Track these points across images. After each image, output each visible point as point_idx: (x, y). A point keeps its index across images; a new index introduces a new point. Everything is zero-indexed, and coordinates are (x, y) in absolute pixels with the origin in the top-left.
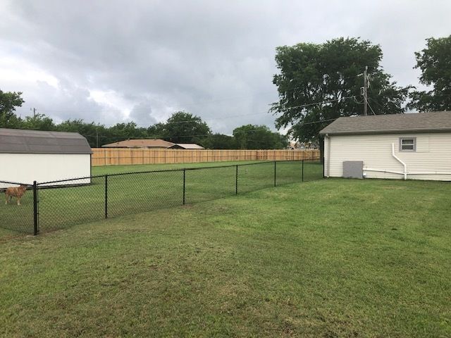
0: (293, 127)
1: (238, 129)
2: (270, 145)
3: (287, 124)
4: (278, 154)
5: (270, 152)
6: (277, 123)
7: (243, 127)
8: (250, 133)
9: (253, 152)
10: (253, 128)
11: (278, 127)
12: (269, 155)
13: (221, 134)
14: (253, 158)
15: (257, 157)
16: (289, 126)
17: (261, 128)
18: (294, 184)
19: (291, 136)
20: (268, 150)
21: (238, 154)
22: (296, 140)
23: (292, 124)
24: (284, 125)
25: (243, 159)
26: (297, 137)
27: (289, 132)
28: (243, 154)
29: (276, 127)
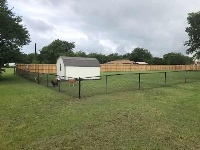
0: (197, 53)
1: (166, 55)
2: (183, 63)
3: (193, 52)
4: (187, 67)
6: (187, 51)
7: (169, 54)
8: (172, 57)
9: (174, 66)
10: (174, 54)
11: (188, 53)
12: (182, 67)
13: (157, 57)
14: (174, 69)
15: (176, 68)
16: (194, 53)
17: (179, 54)
18: (196, 82)
19: (195, 58)
20: (182, 65)
21: (166, 67)
22: (198, 60)
23: (196, 52)
24: (191, 52)
25: (168, 69)
26: (199, 58)
27: (194, 56)
28: (169, 67)
29: (187, 53)
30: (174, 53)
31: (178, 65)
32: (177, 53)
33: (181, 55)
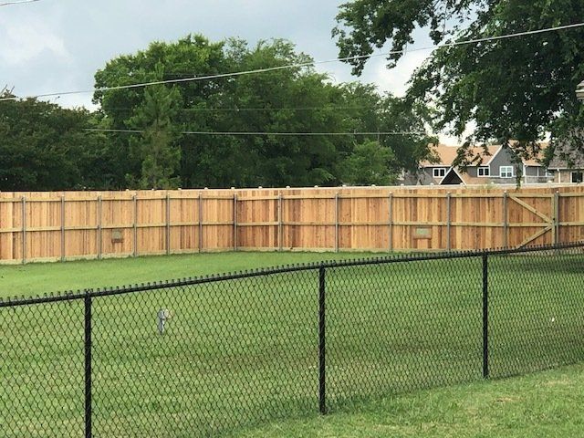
0: (444, 58)
1: (125, 63)
5: (315, 203)
6: (349, 31)
7: (158, 52)
8: (195, 92)
9: (214, 203)
10: (215, 59)
11: (355, 52)
12: (306, 216)
14: (213, 240)
15: (238, 235)
16: (420, 51)
17: (265, 58)
18: (433, 396)
20: (305, 192)
21: (124, 218)
22: (460, 129)
23: (437, 37)
24: (389, 43)
25: (153, 244)
26: (465, 117)
27: (421, 85)
28: (155, 215)
29: (346, 52)
30: (213, 41)
31: (260, 193)
32: (251, 48)
33: (288, 74)
